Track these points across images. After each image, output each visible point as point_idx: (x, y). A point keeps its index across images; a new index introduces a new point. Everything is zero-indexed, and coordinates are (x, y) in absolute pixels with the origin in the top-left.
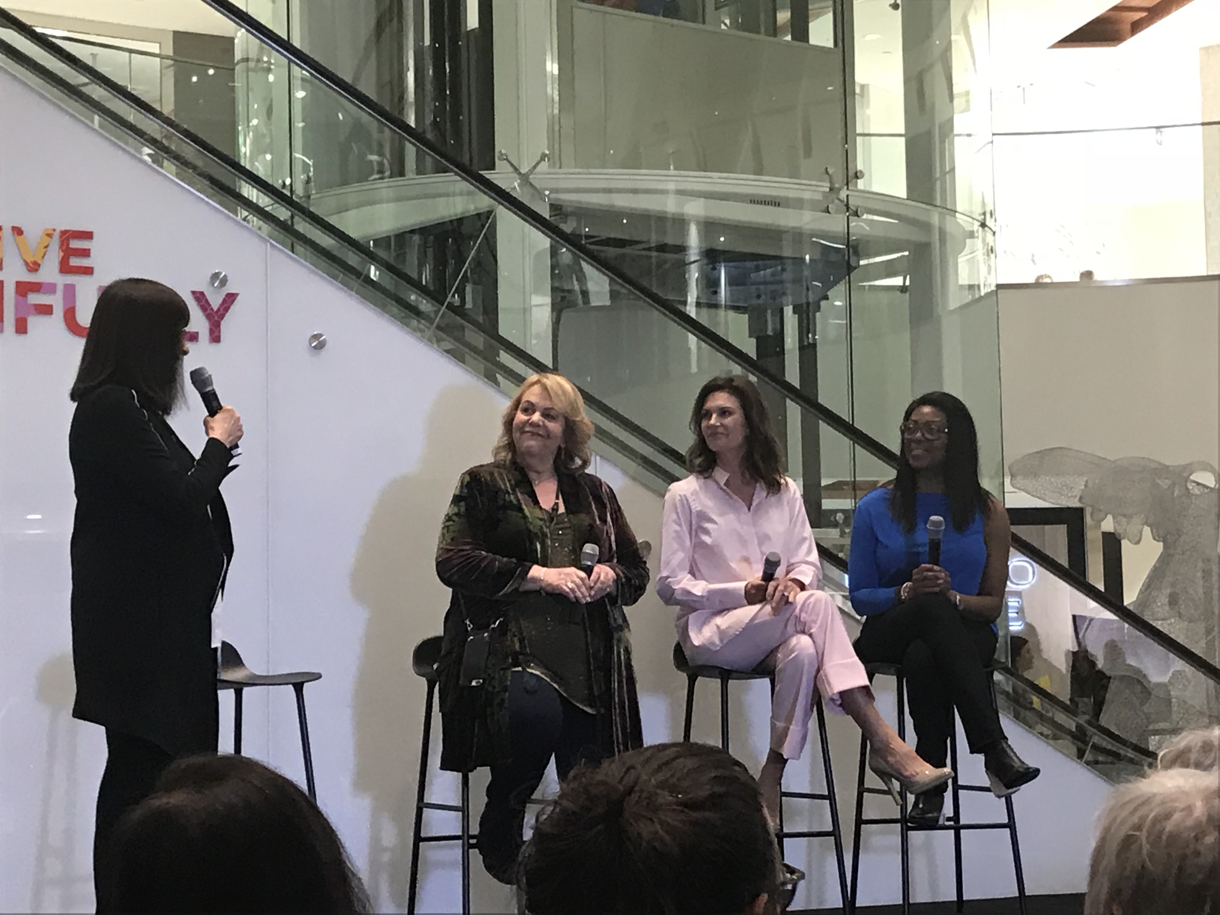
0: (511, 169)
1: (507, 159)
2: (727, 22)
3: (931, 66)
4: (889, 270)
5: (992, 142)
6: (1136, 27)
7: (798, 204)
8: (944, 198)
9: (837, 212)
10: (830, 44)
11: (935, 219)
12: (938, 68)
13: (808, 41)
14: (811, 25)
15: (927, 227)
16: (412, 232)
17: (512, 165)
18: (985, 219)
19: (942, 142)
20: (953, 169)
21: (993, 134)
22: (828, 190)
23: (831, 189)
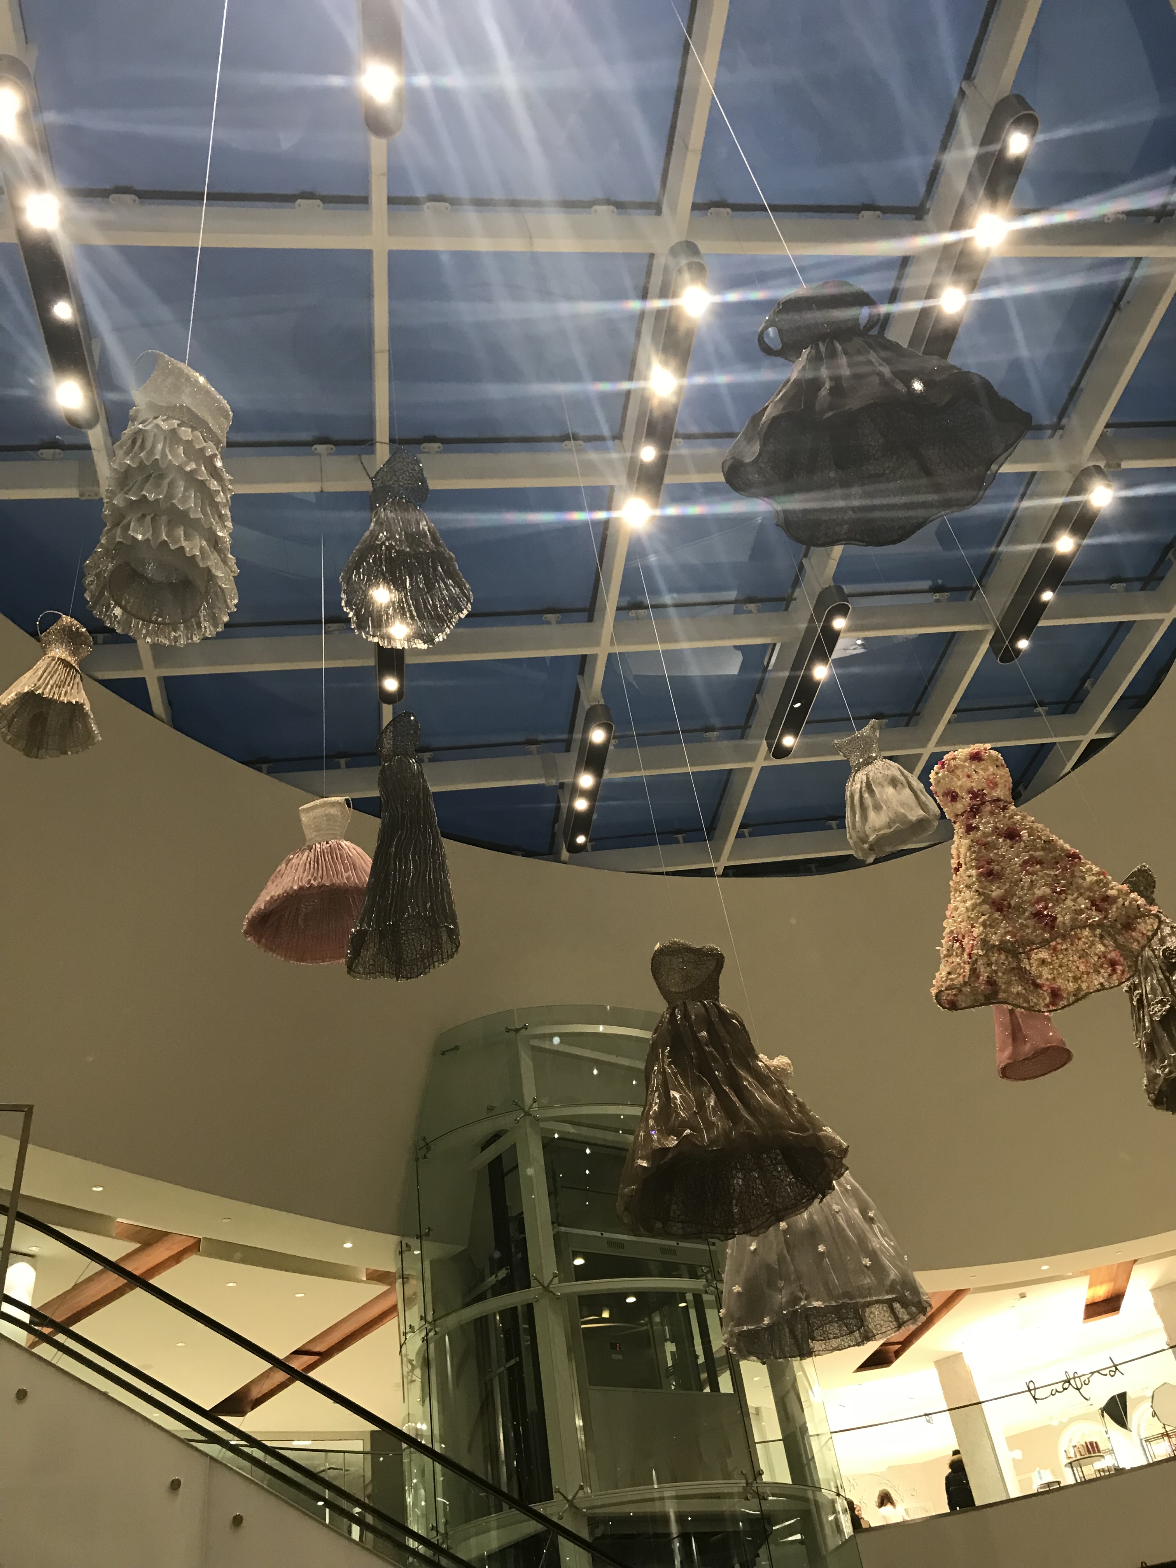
0: (562, 1498)
1: (559, 1492)
2: (674, 1383)
3: (788, 1392)
4: (791, 1531)
5: (831, 1438)
6: (898, 1354)
7: (730, 1495)
8: (812, 1480)
9: (753, 1498)
10: (732, 1391)
11: (810, 1495)
12: (792, 1395)
13: (719, 1391)
14: (719, 1379)
15: (807, 1500)
16: (510, 1547)
17: (562, 1494)
18: (838, 1490)
19: (803, 1439)
20: (813, 1457)
21: (832, 1433)
22: (745, 1485)
23: (747, 1484)
